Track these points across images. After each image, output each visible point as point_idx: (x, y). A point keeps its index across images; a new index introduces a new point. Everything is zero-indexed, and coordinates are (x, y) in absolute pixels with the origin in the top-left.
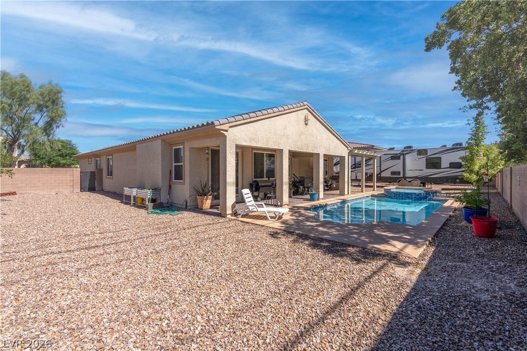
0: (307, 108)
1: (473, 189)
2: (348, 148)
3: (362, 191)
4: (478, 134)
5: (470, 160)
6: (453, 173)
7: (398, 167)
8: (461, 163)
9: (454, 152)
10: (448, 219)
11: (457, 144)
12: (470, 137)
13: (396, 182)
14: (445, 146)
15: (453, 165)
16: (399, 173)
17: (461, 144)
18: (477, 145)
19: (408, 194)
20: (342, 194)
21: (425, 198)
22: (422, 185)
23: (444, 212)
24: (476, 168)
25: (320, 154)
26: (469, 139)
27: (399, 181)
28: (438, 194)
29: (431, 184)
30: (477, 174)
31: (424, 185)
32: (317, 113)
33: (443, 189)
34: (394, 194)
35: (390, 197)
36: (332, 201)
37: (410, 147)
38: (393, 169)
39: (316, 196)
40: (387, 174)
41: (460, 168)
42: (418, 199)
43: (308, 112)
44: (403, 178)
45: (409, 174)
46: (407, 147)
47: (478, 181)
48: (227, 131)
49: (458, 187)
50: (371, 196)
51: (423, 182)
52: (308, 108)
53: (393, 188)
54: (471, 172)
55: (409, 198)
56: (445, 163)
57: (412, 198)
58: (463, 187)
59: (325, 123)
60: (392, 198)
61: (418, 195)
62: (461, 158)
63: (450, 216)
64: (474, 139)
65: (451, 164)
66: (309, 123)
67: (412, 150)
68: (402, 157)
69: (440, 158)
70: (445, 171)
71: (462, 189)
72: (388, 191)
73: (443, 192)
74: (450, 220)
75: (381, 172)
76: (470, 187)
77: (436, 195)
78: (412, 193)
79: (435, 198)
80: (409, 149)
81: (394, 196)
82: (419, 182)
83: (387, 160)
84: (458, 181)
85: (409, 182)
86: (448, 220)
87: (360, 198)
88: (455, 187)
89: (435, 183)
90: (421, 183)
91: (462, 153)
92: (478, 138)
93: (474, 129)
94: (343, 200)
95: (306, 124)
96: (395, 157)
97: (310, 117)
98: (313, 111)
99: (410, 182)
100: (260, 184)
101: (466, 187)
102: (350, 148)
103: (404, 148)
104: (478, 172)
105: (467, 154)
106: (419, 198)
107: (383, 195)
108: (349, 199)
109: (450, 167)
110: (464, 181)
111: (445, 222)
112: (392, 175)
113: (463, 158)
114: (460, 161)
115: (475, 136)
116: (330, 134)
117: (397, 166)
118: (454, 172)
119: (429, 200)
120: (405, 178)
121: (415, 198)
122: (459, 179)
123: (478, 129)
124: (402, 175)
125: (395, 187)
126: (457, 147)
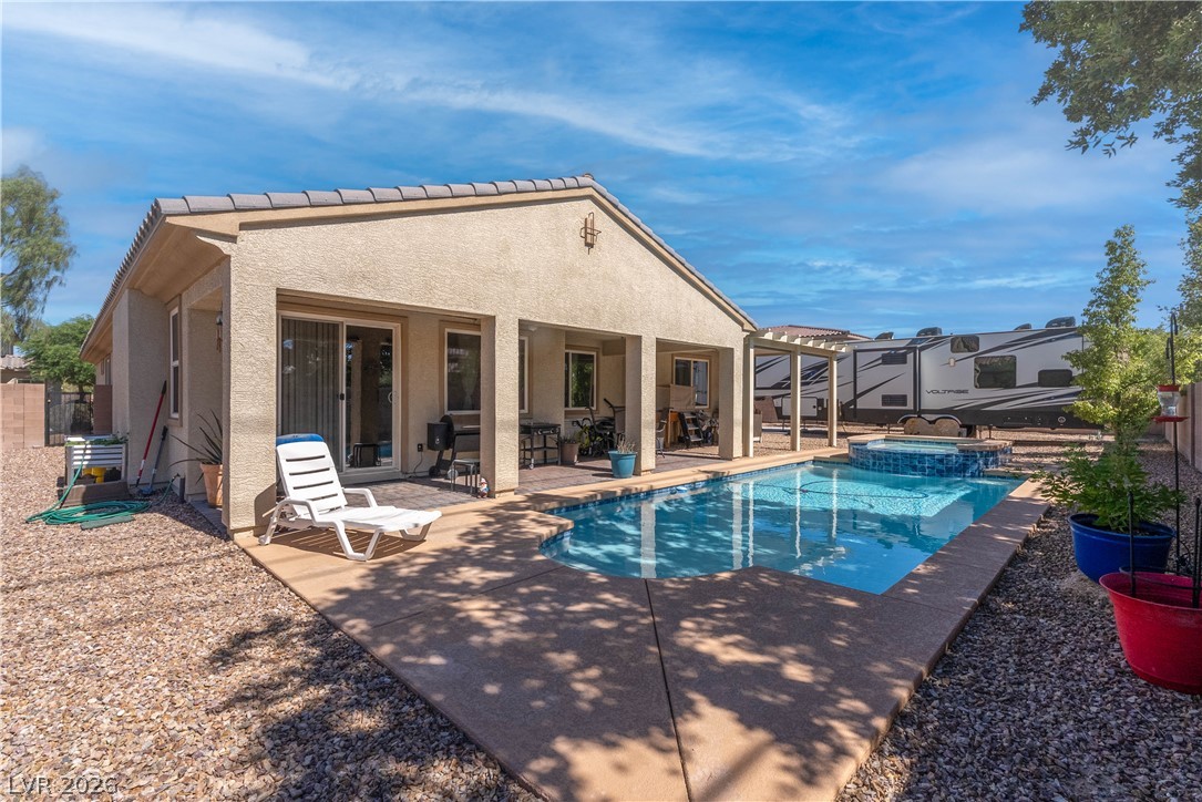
0: (590, 197)
1: (1106, 443)
2: (742, 325)
3: (793, 448)
4: (1119, 288)
5: (1094, 362)
6: (1049, 398)
7: (903, 386)
8: (1070, 372)
9: (1050, 341)
10: (1016, 554)
11: (1059, 322)
12: (1093, 298)
13: (894, 422)
14: (1027, 327)
15: (1049, 378)
16: (902, 399)
17: (1070, 321)
18: (1116, 320)
19: (912, 456)
20: (726, 456)
21: (961, 469)
22: (965, 430)
23: (1007, 523)
24: (1114, 383)
25: (644, 339)
26: (1091, 303)
27: (904, 421)
28: (1000, 457)
29: (990, 429)
30: (1117, 399)
31: (971, 431)
32: (630, 215)
33: (1017, 443)
34: (874, 456)
35: (863, 466)
36: (683, 475)
37: (934, 331)
38: (888, 390)
39: (629, 463)
40: (872, 402)
41: (1068, 385)
42: (940, 473)
43: (595, 209)
44: (914, 411)
45: (929, 401)
46: (926, 332)
47: (1119, 421)
48: (232, 239)
49: (1062, 437)
50: (814, 461)
51: (967, 423)
52: (596, 195)
53: (875, 440)
54: (1099, 394)
55: (914, 468)
56: (1027, 372)
57: (923, 469)
58: (1076, 438)
59: (659, 249)
60: (867, 469)
61: (941, 461)
62: (1069, 356)
63: (1028, 542)
64: (1107, 304)
65: (1042, 374)
66: (601, 241)
67: (938, 338)
68: (910, 356)
69: (1014, 358)
70: (1025, 394)
71: (1072, 443)
72: (859, 448)
73: (1016, 450)
74: (1025, 559)
75: (857, 396)
76: (1094, 438)
77: (995, 462)
78: (923, 455)
79: (992, 468)
80: (930, 336)
81: (874, 464)
82: (955, 423)
83: (871, 365)
84: (1062, 420)
85: (930, 422)
86: (1016, 560)
87: (777, 468)
88: (1053, 437)
89: (1000, 427)
90: (961, 426)
91: (1074, 345)
92: (1118, 299)
93: (1107, 275)
94: (716, 473)
95: (590, 245)
96: (893, 358)
97: (603, 222)
98: (616, 207)
99: (933, 422)
100: (457, 428)
101: (1085, 438)
102: (747, 326)
103: (919, 334)
104: (1118, 395)
105: (1087, 346)
106: (943, 471)
107: (846, 460)
108: (733, 472)
109: (1040, 384)
110: (1076, 422)
111: (1003, 571)
112: (884, 404)
113: (1076, 358)
114: (1067, 365)
115: (1109, 294)
116: (681, 281)
117: (898, 380)
118: (1053, 395)
119: (973, 476)
120: (919, 412)
121: (933, 468)
122: (1063, 414)
123: (1117, 274)
124: (910, 406)
125: (883, 436)
126: (1060, 328)
